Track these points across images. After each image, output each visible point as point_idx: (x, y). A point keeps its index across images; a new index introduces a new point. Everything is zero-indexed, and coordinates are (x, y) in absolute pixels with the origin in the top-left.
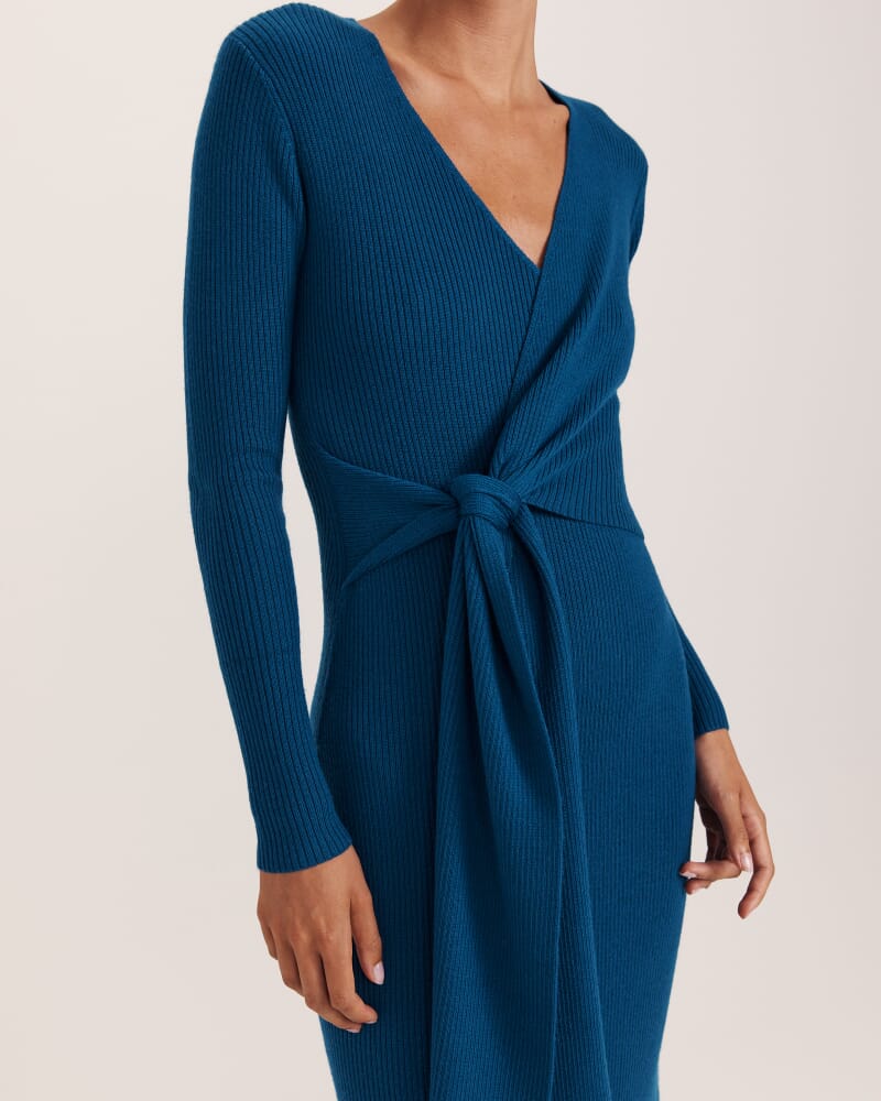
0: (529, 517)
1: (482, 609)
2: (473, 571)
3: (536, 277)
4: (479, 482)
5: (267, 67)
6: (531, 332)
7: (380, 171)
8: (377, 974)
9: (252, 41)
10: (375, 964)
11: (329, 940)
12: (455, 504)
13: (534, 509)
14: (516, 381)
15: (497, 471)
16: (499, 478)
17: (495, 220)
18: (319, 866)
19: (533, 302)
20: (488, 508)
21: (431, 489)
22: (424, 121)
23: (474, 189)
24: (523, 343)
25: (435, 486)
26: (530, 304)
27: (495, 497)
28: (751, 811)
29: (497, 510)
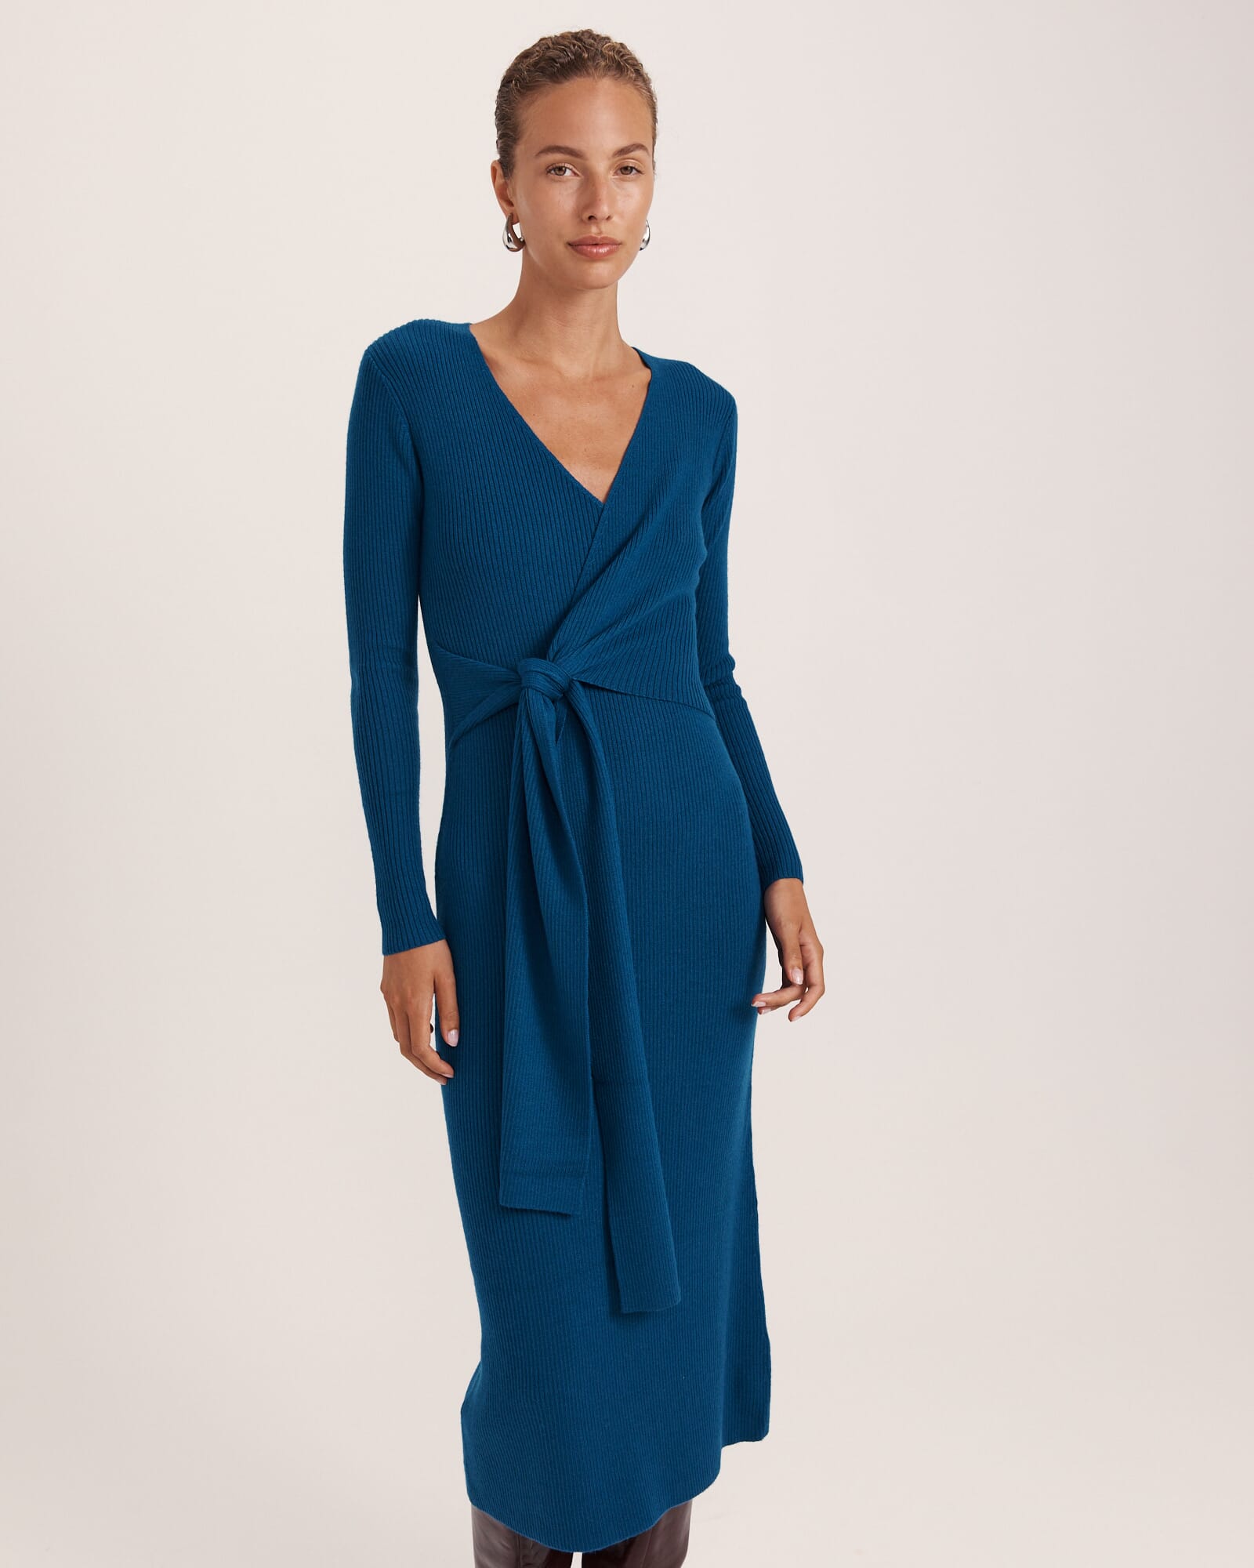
0: (580, 691)
1: (532, 756)
2: (526, 727)
3: (600, 511)
4: (537, 665)
5: (387, 373)
6: (592, 551)
7: (470, 440)
8: (452, 1038)
9: (377, 354)
10: (450, 1030)
11: (410, 1003)
12: (516, 681)
13: (584, 684)
14: (577, 589)
15: (551, 654)
16: (553, 661)
17: (565, 470)
18: (411, 951)
19: (596, 529)
20: (541, 682)
21: (505, 670)
22: (510, 400)
23: (548, 448)
24: (585, 561)
25: (507, 668)
26: (593, 530)
27: (544, 674)
28: (808, 940)
29: (547, 684)
